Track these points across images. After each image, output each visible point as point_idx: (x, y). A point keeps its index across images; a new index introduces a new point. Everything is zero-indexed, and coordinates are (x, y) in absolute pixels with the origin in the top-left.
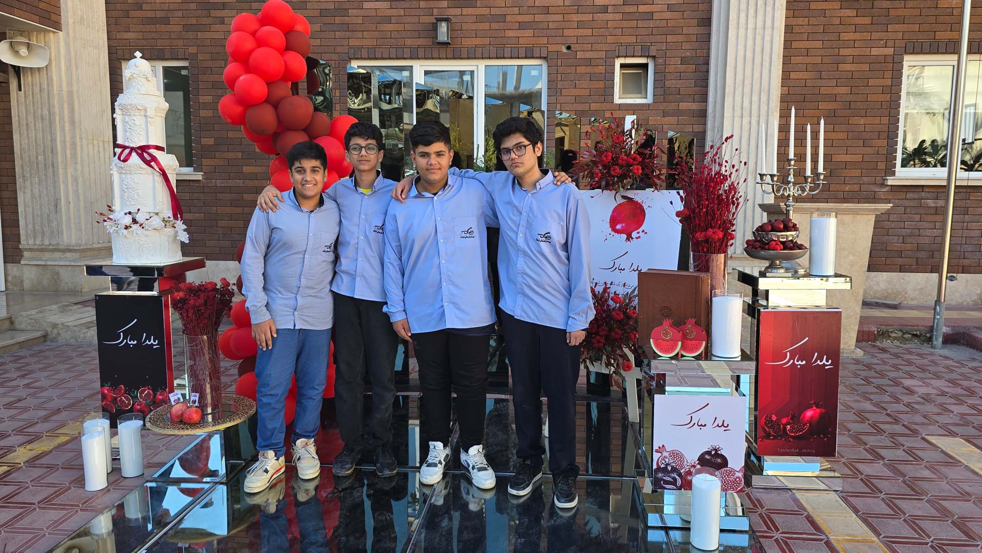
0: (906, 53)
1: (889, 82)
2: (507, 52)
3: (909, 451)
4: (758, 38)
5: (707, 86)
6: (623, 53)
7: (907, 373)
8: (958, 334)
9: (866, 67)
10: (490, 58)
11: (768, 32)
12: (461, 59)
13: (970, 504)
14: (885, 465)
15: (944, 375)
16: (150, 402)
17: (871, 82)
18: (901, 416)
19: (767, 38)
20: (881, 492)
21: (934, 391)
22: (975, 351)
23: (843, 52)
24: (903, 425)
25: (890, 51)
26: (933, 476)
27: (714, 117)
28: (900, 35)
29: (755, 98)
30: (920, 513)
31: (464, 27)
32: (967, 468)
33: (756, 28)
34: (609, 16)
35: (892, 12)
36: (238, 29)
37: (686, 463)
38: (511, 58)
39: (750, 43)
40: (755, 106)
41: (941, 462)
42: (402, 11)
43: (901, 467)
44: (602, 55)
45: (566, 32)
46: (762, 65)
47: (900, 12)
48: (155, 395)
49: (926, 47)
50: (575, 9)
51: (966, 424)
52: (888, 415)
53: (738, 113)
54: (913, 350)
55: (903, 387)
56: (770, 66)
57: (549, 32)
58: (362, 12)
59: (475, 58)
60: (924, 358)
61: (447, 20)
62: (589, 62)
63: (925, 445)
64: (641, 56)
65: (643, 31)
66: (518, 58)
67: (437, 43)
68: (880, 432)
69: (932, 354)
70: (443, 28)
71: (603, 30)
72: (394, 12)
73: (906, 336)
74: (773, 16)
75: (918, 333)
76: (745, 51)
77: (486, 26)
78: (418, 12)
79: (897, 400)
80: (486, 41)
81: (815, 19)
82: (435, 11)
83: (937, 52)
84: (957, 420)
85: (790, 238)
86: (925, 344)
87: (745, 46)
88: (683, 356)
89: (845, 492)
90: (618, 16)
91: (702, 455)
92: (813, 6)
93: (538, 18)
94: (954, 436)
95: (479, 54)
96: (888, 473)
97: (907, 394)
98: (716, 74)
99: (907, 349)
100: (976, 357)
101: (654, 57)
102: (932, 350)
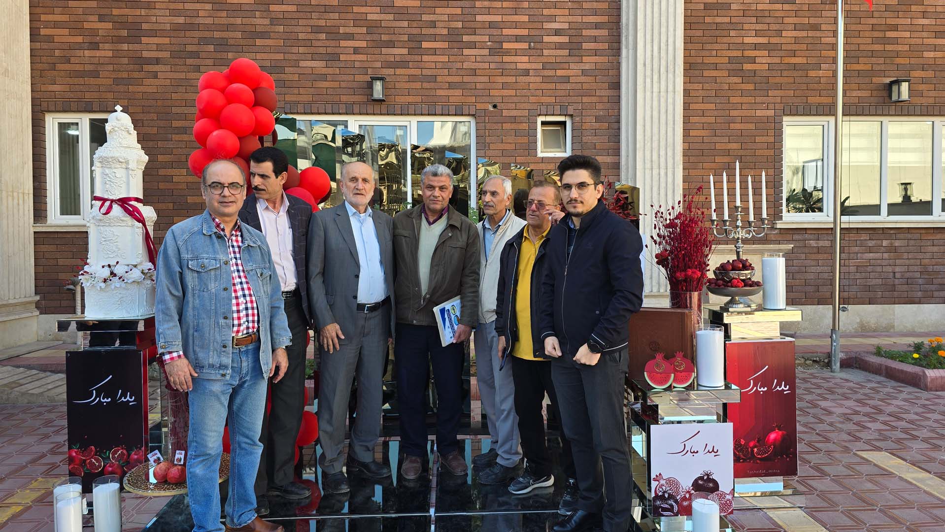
0: (785, 115)
1: (772, 139)
2: (439, 111)
3: (848, 466)
4: (663, 100)
5: (618, 142)
6: (544, 111)
7: (819, 395)
8: (850, 358)
9: (752, 126)
10: (422, 115)
11: (670, 95)
12: (395, 115)
13: (915, 511)
14: (832, 480)
15: (850, 396)
16: (123, 463)
17: (758, 139)
18: (829, 435)
19: (670, 100)
20: (838, 505)
21: (849, 411)
22: (868, 374)
23: (733, 113)
24: (834, 443)
25: (771, 113)
26: (875, 488)
27: (627, 169)
28: (778, 100)
29: (662, 153)
30: (877, 522)
31: (398, 85)
32: (901, 478)
33: (660, 92)
34: (532, 79)
35: (771, 80)
36: (208, 86)
37: (681, 489)
38: (442, 115)
39: (655, 103)
40: (662, 160)
41: (878, 475)
42: (338, 70)
43: (846, 481)
44: (526, 113)
45: (493, 92)
46: (667, 124)
47: (777, 80)
48: (129, 455)
49: (801, 109)
50: (500, 72)
51: (885, 439)
52: (817, 434)
53: (648, 165)
54: (817, 375)
55: (821, 408)
56: (674, 124)
57: (476, 92)
58: (299, 71)
59: (408, 115)
60: (828, 382)
61: (381, 79)
62: (514, 120)
63: (859, 460)
64: (560, 115)
65: (562, 93)
66: (449, 115)
67: (373, 100)
68: (817, 450)
69: (834, 378)
70: (378, 86)
71: (525, 91)
72: (330, 71)
73: (808, 362)
74: (674, 82)
75: (818, 359)
76: (652, 112)
77: (418, 85)
78: (353, 71)
79: (821, 421)
80: (419, 99)
81: (707, 85)
82: (370, 71)
83: (810, 115)
84: (876, 435)
85: (749, 277)
86: (825, 369)
87: (652, 108)
88: (674, 387)
89: (807, 508)
90: (539, 79)
91: (696, 481)
92: (706, 73)
93: (466, 79)
94: (881, 451)
95: (411, 111)
96: (837, 488)
97: (827, 415)
98: (627, 131)
99: (811, 374)
100: (870, 379)
101: (571, 116)
102: (832, 374)
